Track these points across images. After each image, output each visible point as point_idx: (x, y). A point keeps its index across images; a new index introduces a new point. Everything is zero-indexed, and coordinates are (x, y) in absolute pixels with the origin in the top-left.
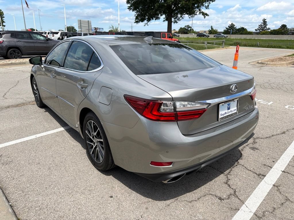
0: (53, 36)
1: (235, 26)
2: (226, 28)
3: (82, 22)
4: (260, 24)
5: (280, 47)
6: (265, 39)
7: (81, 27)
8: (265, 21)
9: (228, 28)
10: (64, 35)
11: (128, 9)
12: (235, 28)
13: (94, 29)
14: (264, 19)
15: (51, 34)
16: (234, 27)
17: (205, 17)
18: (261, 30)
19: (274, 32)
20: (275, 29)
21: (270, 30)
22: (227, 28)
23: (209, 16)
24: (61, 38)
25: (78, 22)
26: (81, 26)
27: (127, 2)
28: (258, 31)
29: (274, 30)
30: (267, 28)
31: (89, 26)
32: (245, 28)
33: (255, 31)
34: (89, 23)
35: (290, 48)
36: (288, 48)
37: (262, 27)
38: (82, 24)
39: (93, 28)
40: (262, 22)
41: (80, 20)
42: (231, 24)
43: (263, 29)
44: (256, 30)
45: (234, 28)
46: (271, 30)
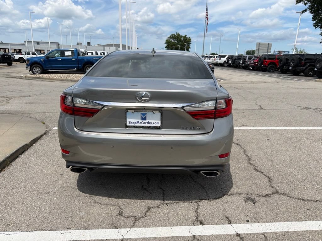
0: (220, 60)
3: (260, 45)
7: (258, 51)
10: (229, 59)
11: (314, 26)
13: (278, 52)
15: (218, 57)
24: (226, 61)
25: (257, 45)
26: (259, 49)
27: (313, 19)
31: (269, 49)
34: (270, 46)
38: (260, 48)
39: (276, 51)
41: (259, 43)
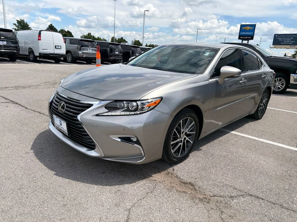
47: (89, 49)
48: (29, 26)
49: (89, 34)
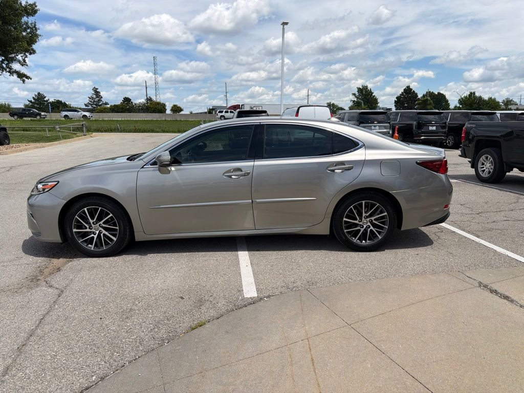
1: (45, 97)
2: (29, 101)
4: (90, 96)
5: (153, 131)
6: (121, 119)
8: (98, 90)
9: (33, 101)
12: (47, 101)
14: (95, 88)
16: (45, 99)
17: (24, 81)
18: (94, 106)
19: (115, 109)
20: (116, 104)
21: (109, 106)
22: (31, 101)
23: (31, 79)
28: (90, 107)
29: (115, 106)
30: (104, 102)
32: (63, 102)
33: (85, 107)
35: (167, 132)
36: (164, 131)
37: (94, 101)
40: (93, 92)
42: (37, 94)
43: (96, 104)
44: (86, 105)
45: (44, 101)
46: (111, 106)
47: (375, 126)
48: (373, 95)
49: (472, 94)
